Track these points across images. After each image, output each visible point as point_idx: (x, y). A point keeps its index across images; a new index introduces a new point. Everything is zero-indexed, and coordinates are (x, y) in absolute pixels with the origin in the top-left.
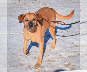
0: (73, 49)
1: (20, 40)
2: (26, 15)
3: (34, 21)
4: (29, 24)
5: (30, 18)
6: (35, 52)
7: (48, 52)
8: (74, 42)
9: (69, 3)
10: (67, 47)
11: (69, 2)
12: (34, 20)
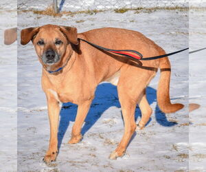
0: (174, 162)
1: (30, 128)
2: (41, 30)
3: (58, 46)
4: (47, 52)
5: (49, 38)
6: (69, 164)
7: (105, 167)
8: (179, 144)
9: (173, 35)
10: (159, 157)
11: (173, 33)
12: (58, 42)
